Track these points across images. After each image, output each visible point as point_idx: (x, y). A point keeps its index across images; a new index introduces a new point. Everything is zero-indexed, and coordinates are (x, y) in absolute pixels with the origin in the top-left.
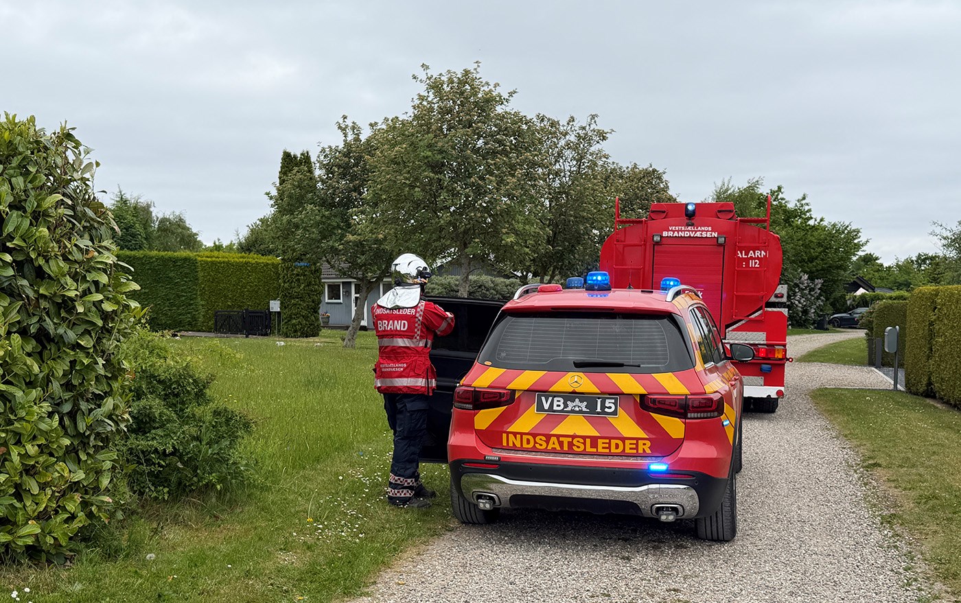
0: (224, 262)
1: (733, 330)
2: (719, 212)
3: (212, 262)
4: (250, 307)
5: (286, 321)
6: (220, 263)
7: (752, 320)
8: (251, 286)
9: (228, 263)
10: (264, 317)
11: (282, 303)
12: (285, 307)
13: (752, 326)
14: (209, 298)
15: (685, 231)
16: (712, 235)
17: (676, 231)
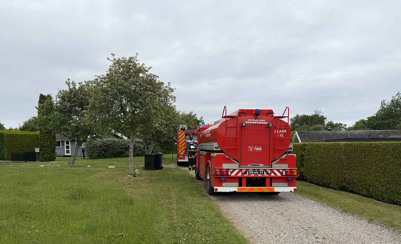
0: (15, 134)
1: (275, 164)
2: (268, 113)
3: (10, 134)
4: (26, 151)
5: (42, 155)
6: (14, 134)
7: (282, 159)
8: (27, 143)
9: (17, 134)
10: (33, 154)
11: (40, 149)
12: (41, 151)
13: (283, 161)
14: (9, 147)
15: (254, 121)
16: (265, 123)
17: (251, 121)
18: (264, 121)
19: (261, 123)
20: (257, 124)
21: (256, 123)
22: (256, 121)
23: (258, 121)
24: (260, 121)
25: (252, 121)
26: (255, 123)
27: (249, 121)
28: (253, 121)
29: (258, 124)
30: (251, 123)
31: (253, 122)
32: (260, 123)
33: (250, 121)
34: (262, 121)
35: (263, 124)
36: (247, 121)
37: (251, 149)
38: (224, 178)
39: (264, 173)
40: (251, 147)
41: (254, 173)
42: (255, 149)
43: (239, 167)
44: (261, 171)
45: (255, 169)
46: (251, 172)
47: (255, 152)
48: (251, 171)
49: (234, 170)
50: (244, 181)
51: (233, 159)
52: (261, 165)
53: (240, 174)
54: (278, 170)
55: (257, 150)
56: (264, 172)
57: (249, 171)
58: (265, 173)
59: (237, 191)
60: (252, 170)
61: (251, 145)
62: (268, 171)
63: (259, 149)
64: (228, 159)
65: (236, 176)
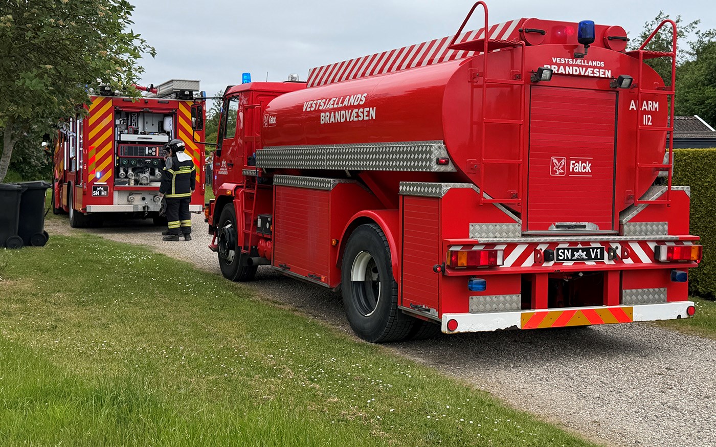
2: (612, 39)
13: (652, 213)
15: (573, 65)
16: (604, 74)
17: (561, 64)
18: (600, 68)
19: (593, 72)
20: (579, 76)
21: (577, 73)
22: (578, 66)
23: (583, 67)
24: (591, 67)
25: (565, 65)
26: (574, 71)
27: (556, 64)
28: (569, 65)
29: (584, 76)
30: (562, 70)
31: (567, 67)
32: (589, 72)
33: (559, 65)
34: (595, 67)
35: (599, 77)
36: (551, 63)
37: (558, 165)
38: (482, 280)
39: (602, 257)
40: (559, 160)
41: (573, 255)
42: (572, 166)
43: (523, 235)
44: (593, 249)
45: (576, 243)
46: (564, 253)
47: (570, 178)
48: (564, 249)
49: (511, 246)
50: (541, 289)
51: (501, 204)
52: (590, 227)
53: (529, 263)
54: (643, 244)
55: (579, 173)
56: (602, 250)
57: (558, 249)
58: (606, 254)
59: (519, 327)
60: (566, 246)
61: (559, 153)
62: (614, 246)
63: (585, 168)
64: (489, 205)
65: (516, 269)
